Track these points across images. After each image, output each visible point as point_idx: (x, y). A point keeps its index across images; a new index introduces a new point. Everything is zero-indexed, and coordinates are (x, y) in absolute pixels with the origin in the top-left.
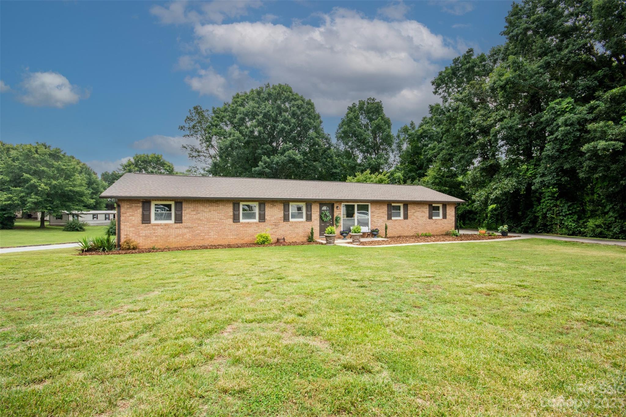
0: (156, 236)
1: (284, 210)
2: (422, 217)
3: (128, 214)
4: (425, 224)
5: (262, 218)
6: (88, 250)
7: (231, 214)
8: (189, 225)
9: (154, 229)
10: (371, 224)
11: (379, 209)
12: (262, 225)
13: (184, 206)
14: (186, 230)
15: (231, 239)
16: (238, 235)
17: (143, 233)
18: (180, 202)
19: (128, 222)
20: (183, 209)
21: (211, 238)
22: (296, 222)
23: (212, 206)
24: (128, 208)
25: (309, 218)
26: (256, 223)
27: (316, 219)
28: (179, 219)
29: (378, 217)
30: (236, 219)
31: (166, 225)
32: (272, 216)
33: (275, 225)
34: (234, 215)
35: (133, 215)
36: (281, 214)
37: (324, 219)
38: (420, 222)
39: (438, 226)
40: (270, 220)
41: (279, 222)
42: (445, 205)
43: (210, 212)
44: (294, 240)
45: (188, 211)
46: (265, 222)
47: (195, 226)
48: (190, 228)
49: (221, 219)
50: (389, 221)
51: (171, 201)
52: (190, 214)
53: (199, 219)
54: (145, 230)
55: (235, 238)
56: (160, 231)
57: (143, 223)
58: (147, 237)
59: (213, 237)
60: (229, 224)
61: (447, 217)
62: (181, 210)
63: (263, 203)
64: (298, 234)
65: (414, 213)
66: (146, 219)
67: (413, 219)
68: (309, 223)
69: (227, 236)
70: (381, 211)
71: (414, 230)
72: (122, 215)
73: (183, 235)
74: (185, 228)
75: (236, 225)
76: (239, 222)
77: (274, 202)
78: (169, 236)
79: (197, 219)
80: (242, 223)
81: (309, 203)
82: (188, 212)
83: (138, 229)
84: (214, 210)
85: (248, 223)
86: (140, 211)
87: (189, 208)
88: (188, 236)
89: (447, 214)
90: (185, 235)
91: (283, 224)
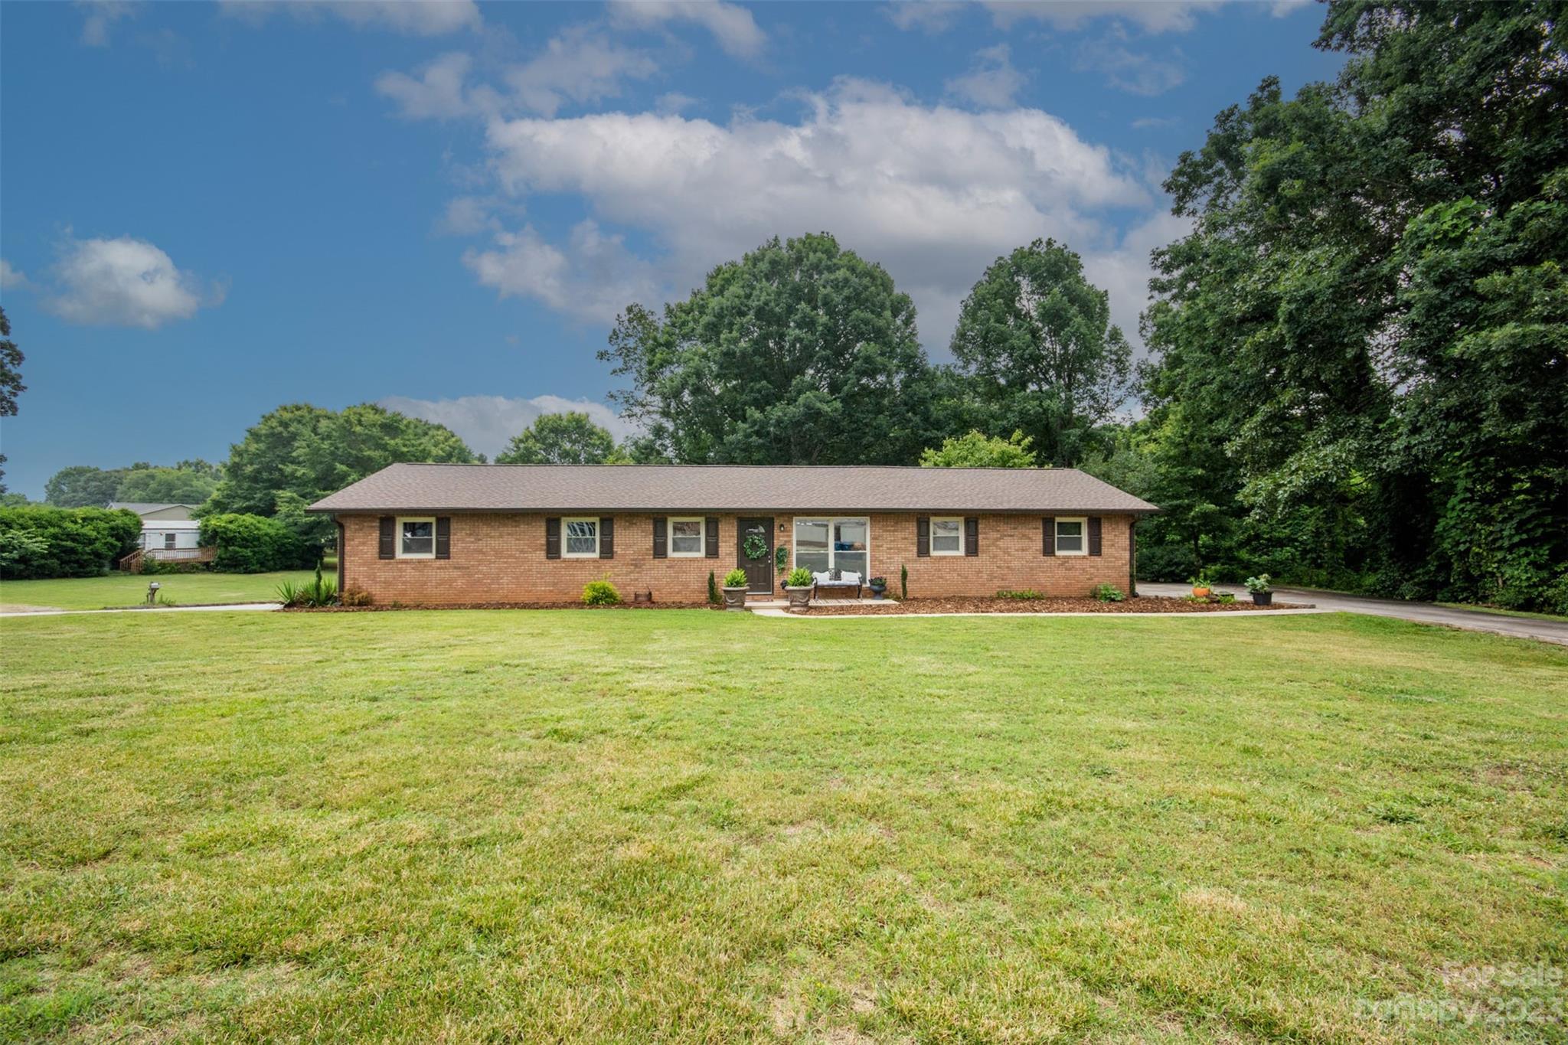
0: (404, 583)
1: (655, 534)
2: (1023, 550)
3: (356, 541)
4: (1032, 569)
5: (607, 552)
6: (293, 604)
7: (543, 541)
8: (463, 562)
9: (400, 570)
10: (872, 567)
11: (894, 531)
12: (607, 564)
13: (454, 526)
14: (456, 573)
15: (542, 590)
16: (557, 584)
17: (382, 576)
18: (445, 518)
19: (355, 555)
20: (452, 531)
21: (502, 589)
22: (681, 560)
23: (505, 525)
24: (356, 530)
25: (712, 552)
26: (594, 561)
27: (730, 554)
28: (444, 552)
29: (890, 549)
30: (553, 551)
31: (420, 561)
32: (628, 546)
33: (636, 566)
34: (548, 543)
35: (364, 544)
36: (649, 542)
37: (749, 551)
38: (1015, 564)
39: (1071, 574)
40: (623, 555)
41: (644, 559)
42: (1097, 519)
43: (501, 536)
44: (677, 599)
45: (459, 536)
46: (612, 557)
47: (473, 566)
48: (463, 568)
49: (522, 552)
50: (923, 559)
51: (429, 516)
52: (463, 541)
53: (481, 552)
54: (384, 572)
55: (551, 591)
56: (410, 574)
57: (381, 558)
58: (387, 584)
59: (506, 587)
60: (540, 563)
61: (1104, 550)
62: (448, 534)
63: (609, 518)
64: (686, 585)
65: (998, 539)
66: (386, 551)
67: (995, 556)
68: (712, 561)
69: (535, 585)
70: (899, 535)
71: (997, 582)
72: (347, 543)
73: (451, 581)
74: (455, 568)
75: (551, 565)
76: (559, 557)
77: (632, 516)
78: (425, 583)
79: (475, 550)
80: (565, 561)
81: (713, 518)
82: (460, 539)
83: (373, 569)
84: (509, 534)
85: (577, 560)
86: (376, 535)
87: (463, 529)
88: (459, 584)
89: (1104, 542)
90: (455, 581)
91: (652, 563)
